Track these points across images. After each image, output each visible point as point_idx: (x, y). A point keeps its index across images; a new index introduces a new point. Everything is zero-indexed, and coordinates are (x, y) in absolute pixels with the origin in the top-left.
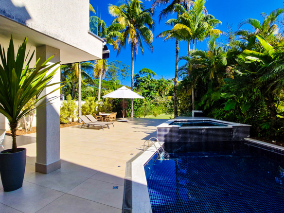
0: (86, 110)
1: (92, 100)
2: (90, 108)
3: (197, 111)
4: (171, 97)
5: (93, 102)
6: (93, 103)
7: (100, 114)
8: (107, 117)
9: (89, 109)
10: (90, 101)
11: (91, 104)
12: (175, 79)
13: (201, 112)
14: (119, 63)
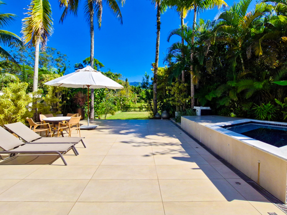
0: (6, 111)
1: (19, 90)
2: (16, 105)
3: (204, 108)
4: (145, 90)
5: (23, 93)
6: (24, 96)
7: (43, 117)
8: (62, 125)
9: (12, 108)
10: (15, 91)
11: (19, 98)
12: (155, 65)
13: (209, 108)
14: (52, 50)
